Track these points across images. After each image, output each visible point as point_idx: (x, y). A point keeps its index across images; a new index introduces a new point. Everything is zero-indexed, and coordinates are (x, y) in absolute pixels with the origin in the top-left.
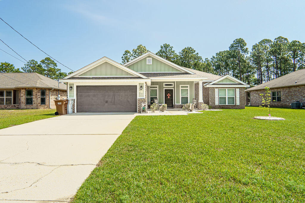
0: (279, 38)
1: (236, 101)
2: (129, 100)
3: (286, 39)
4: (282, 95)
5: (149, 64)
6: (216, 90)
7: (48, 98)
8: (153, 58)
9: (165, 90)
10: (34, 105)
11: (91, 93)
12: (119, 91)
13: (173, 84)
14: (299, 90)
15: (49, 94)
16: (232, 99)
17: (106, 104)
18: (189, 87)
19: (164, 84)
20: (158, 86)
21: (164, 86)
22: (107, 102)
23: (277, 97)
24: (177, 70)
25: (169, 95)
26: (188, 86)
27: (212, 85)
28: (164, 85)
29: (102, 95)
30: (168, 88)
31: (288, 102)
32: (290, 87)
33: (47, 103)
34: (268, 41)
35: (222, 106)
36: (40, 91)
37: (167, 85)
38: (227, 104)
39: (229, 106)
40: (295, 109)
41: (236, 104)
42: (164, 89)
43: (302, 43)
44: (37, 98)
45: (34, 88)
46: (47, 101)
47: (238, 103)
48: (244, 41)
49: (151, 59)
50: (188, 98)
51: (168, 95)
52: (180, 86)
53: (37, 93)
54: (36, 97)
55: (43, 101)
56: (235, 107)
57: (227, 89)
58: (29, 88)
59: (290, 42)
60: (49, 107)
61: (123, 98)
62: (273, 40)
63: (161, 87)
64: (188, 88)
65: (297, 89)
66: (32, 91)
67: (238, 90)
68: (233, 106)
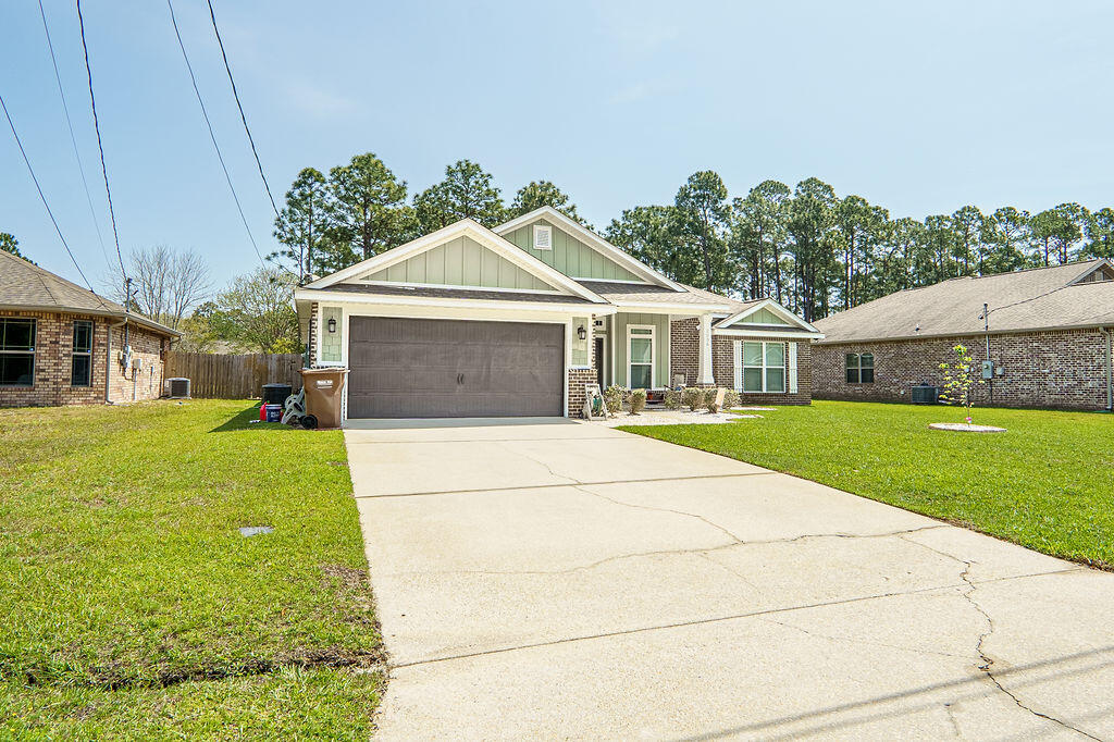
0: (809, 181)
1: (788, 381)
2: (537, 372)
3: (828, 189)
4: (876, 364)
5: (543, 247)
6: (737, 345)
7: (101, 360)
8: (555, 230)
10: (42, 389)
11: (405, 347)
12: (506, 343)
14: (926, 351)
15: (108, 339)
16: (779, 375)
17: (460, 387)
18: (654, 332)
22: (460, 380)
23: (860, 368)
24: (631, 276)
26: (653, 328)
27: (728, 328)
29: (443, 355)
31: (895, 384)
32: (901, 342)
33: (98, 381)
34: (779, 188)
35: (752, 395)
36: (69, 325)
38: (764, 391)
39: (772, 395)
40: (923, 404)
41: (788, 389)
43: (872, 204)
44: (60, 358)
45: (43, 313)
46: (97, 370)
47: (794, 388)
48: (720, 183)
49: (549, 229)
50: (651, 370)
52: (629, 327)
53: (58, 334)
54: (55, 354)
55: (81, 373)
56: (785, 399)
57: (764, 343)
58: (17, 313)
59: (843, 198)
60: (106, 396)
61: (518, 368)
62: (793, 188)
64: (653, 336)
65: (922, 348)
66: (34, 326)
67: (793, 347)
68: (781, 395)
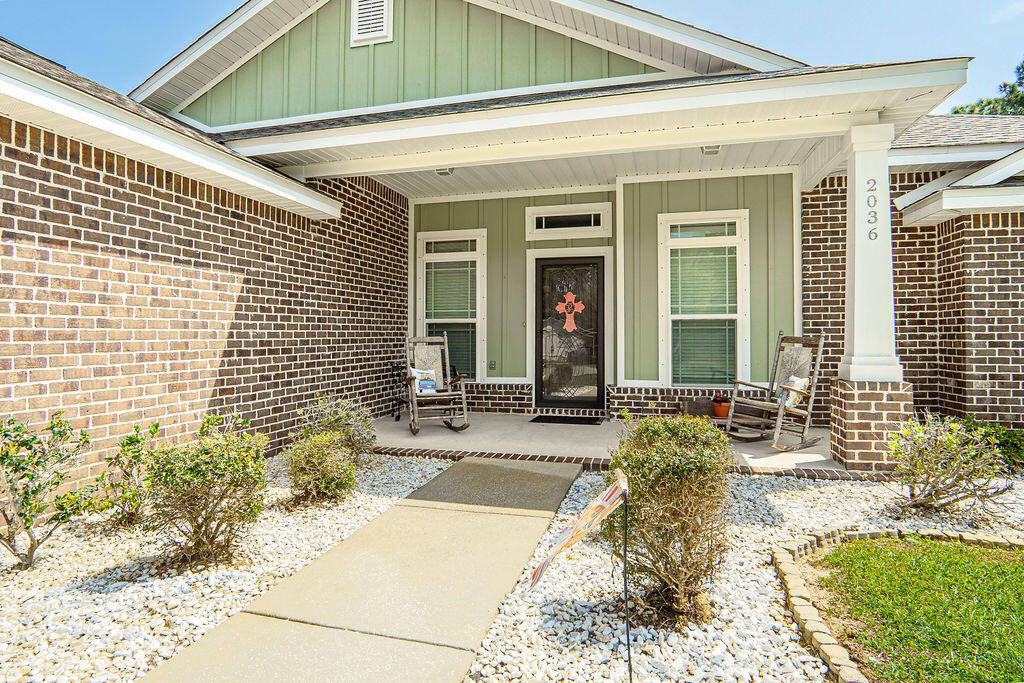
5: (371, 37)
9: (543, 265)
13: (602, 208)
18: (743, 228)
19: (532, 213)
20: (480, 235)
21: (533, 234)
25: (570, 305)
26: (741, 217)
28: (530, 223)
30: (565, 243)
37: (553, 222)
42: (532, 255)
50: (733, 332)
51: (560, 308)
63: (505, 245)
64: (739, 239)
